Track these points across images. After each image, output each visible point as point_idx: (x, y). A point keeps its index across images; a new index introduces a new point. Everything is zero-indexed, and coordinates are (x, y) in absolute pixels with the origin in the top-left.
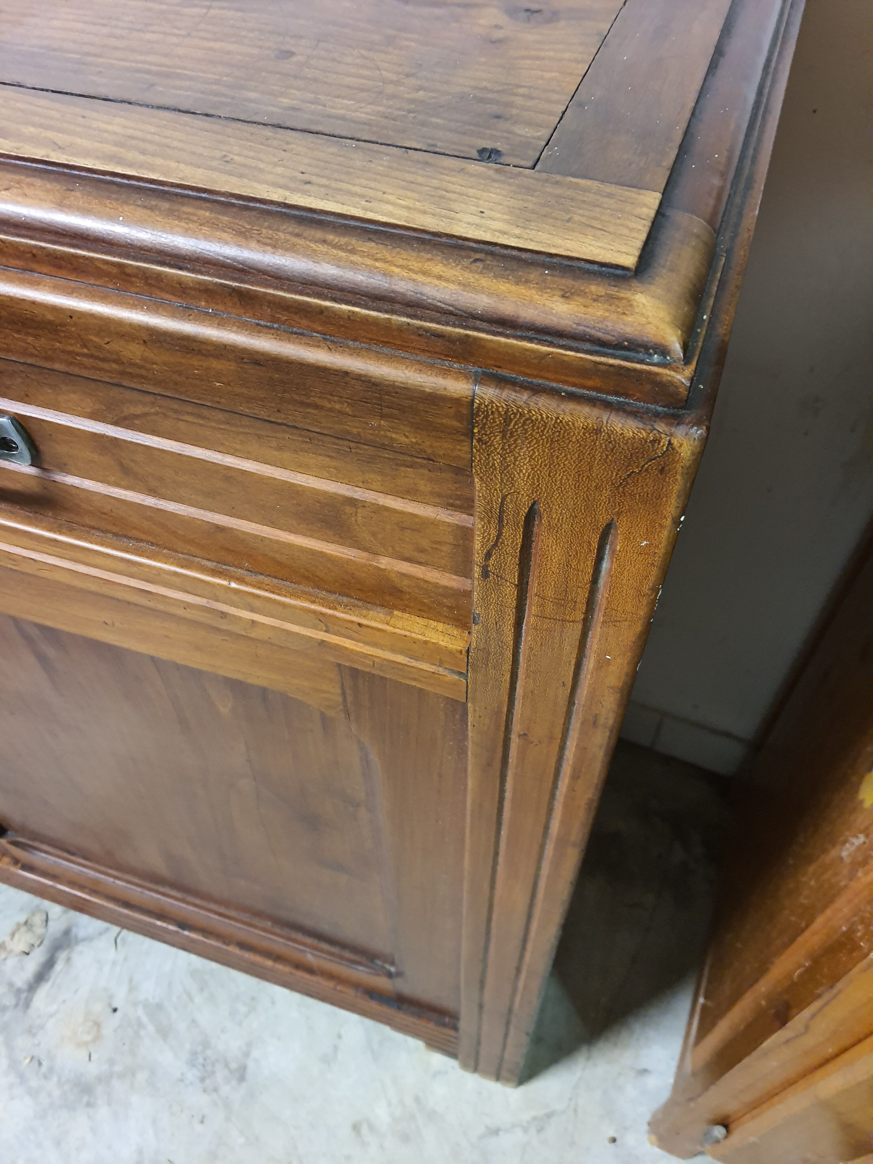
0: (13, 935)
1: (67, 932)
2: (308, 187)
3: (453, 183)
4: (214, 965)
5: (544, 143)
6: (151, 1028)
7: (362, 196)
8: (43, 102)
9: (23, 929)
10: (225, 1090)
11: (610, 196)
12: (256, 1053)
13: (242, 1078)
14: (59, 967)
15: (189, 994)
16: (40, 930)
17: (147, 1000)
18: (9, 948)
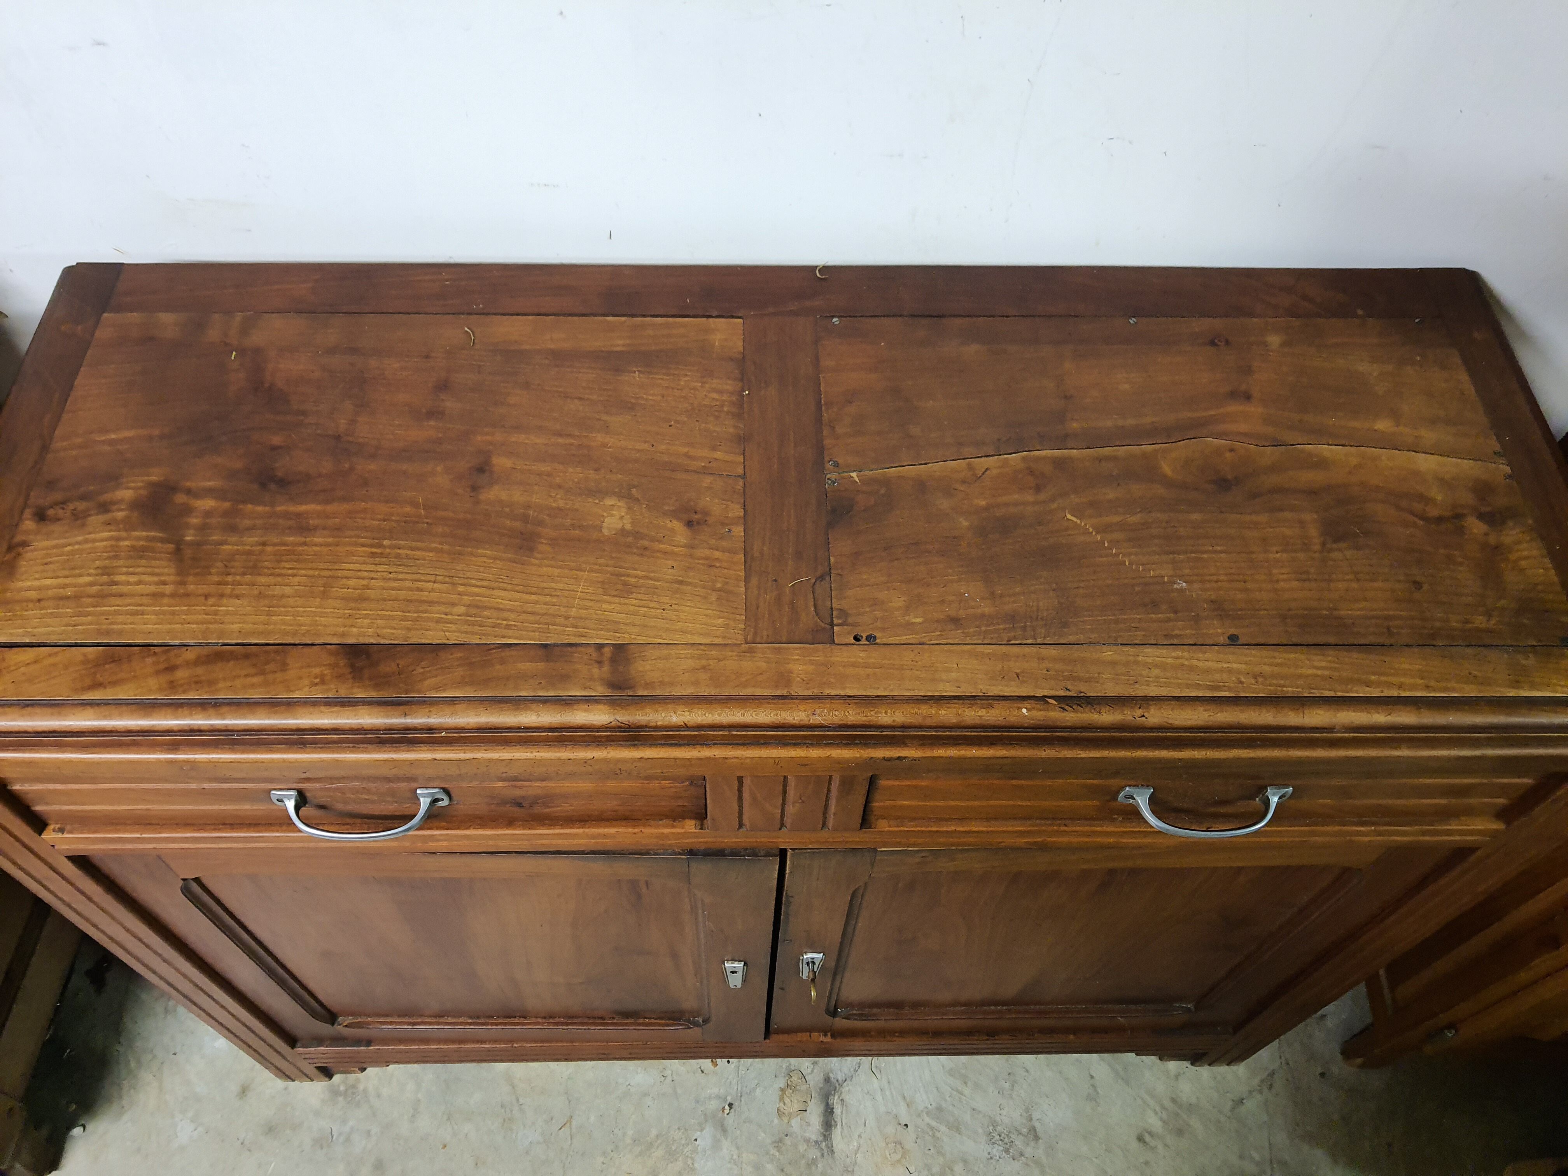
0: (781, 1099)
1: (827, 1080)
6: (943, 1128)
9: (789, 1091)
10: (1029, 1151)
12: (1036, 1115)
13: (1037, 1138)
14: (838, 1110)
15: (957, 1091)
16: (804, 1087)
17: (926, 1107)
18: (786, 1112)
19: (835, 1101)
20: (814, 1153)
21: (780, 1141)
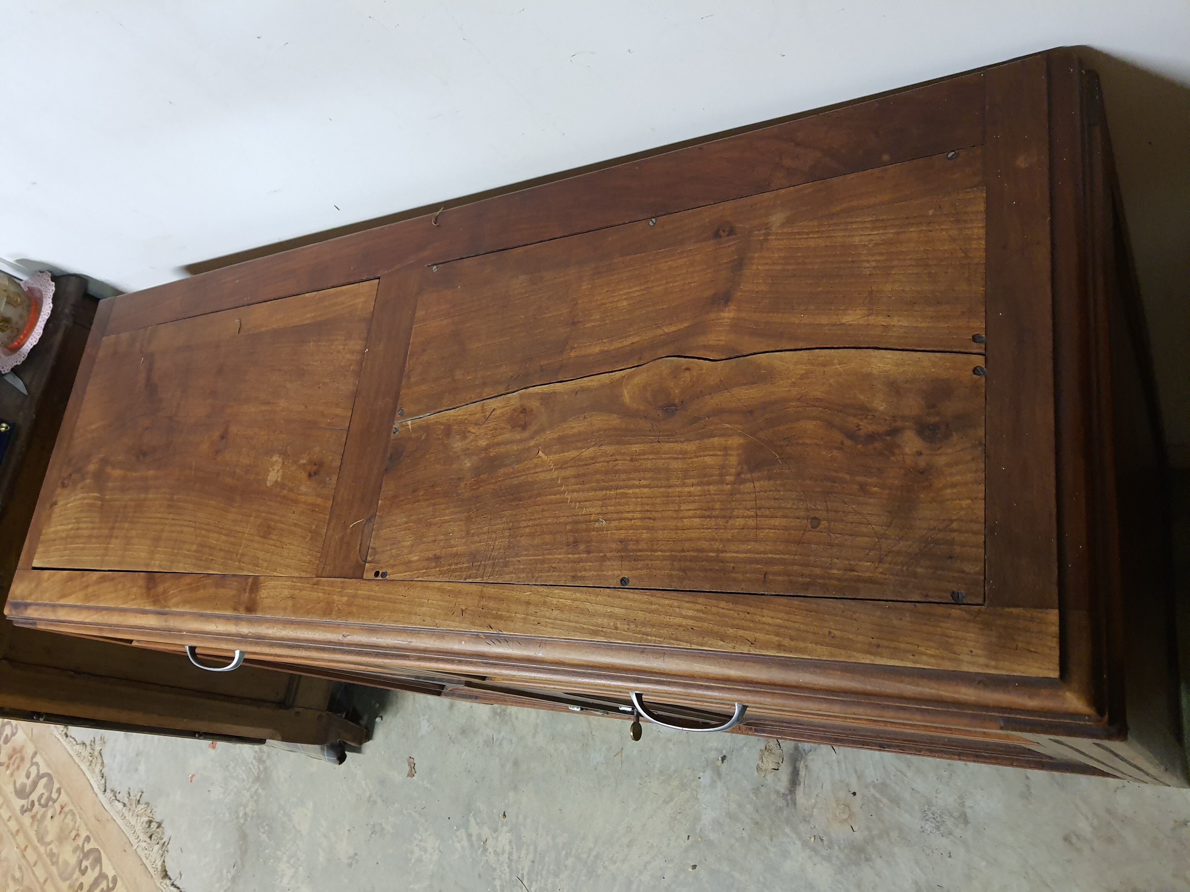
0: (761, 759)
1: (796, 750)
3: (948, 629)
5: (983, 578)
6: (885, 800)
7: (908, 651)
8: (723, 604)
10: (958, 832)
11: (1032, 620)
12: (969, 803)
13: (966, 822)
14: (802, 773)
15: (901, 772)
16: (779, 752)
17: (873, 782)
18: (763, 768)
19: (801, 765)
20: (781, 803)
21: (758, 789)
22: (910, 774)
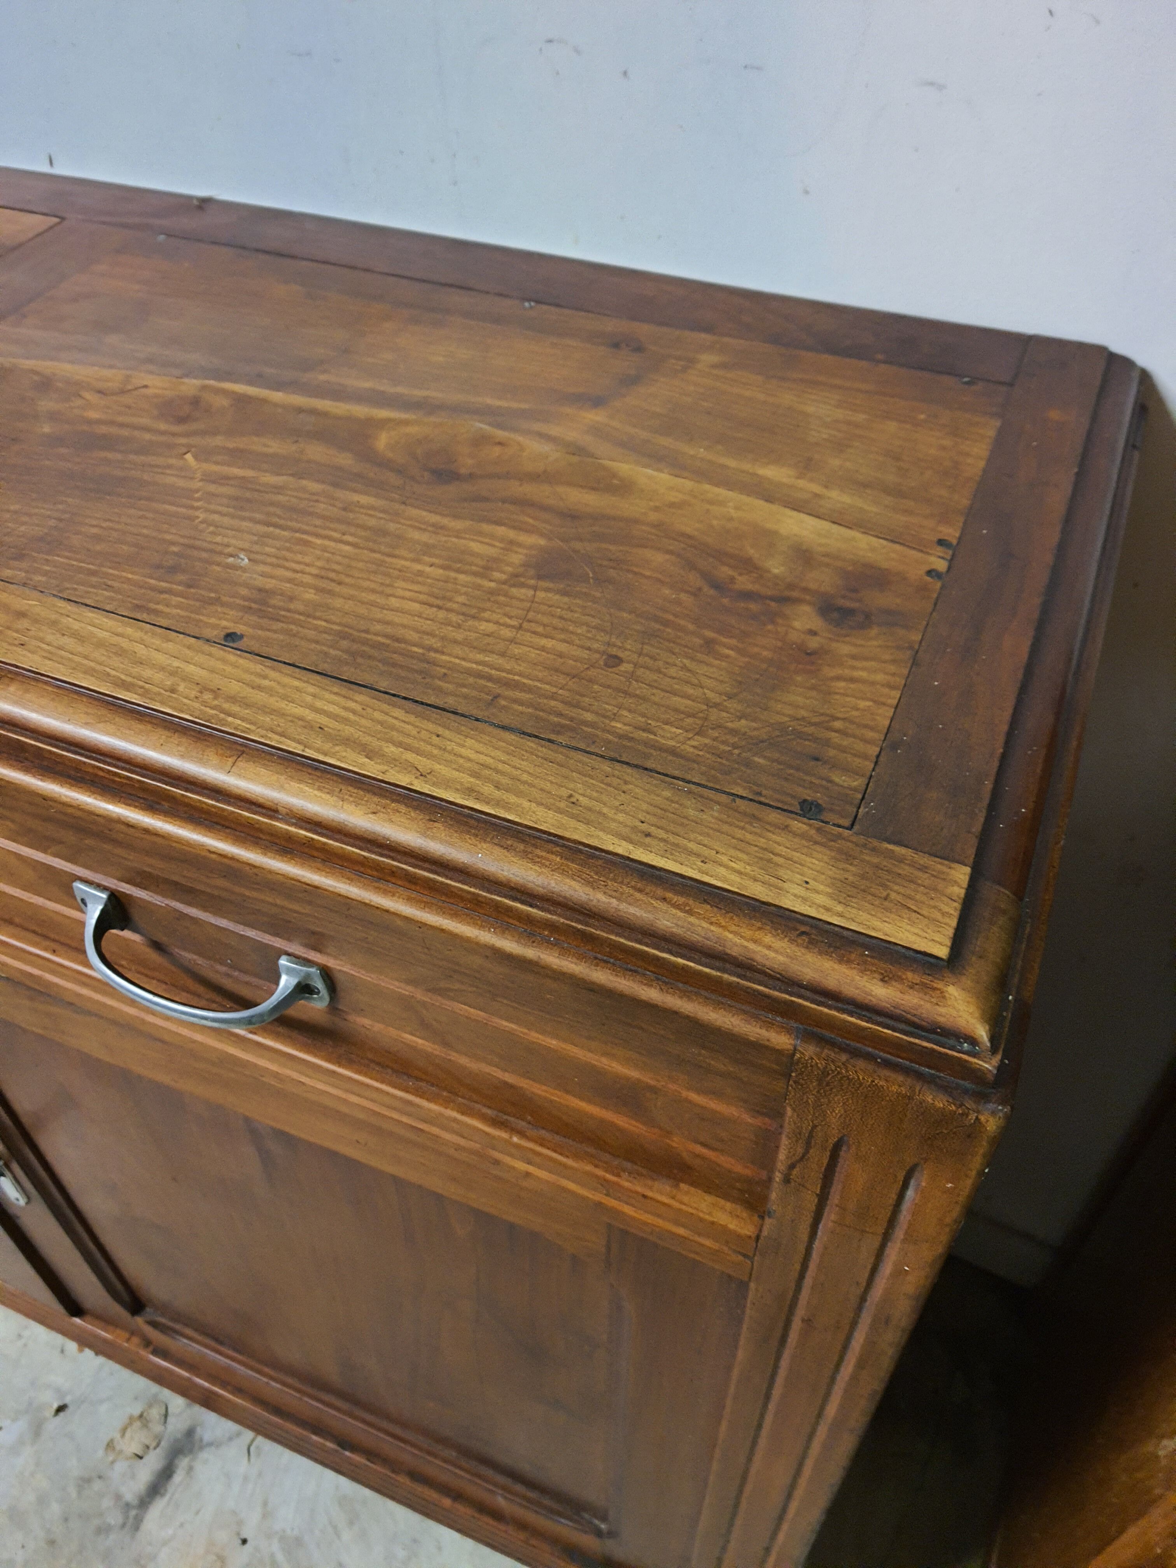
0: (124, 1431)
1: (190, 1433)
2: (648, 840)
3: (779, 844)
4: (367, 1492)
5: (860, 796)
7: (698, 855)
9: (138, 1424)
11: (924, 869)
14: (178, 1477)
15: (335, 1528)
16: (158, 1428)
17: (284, 1531)
18: (118, 1448)
19: (183, 1463)
20: (114, 1518)
21: (88, 1481)
22: (347, 1535)
